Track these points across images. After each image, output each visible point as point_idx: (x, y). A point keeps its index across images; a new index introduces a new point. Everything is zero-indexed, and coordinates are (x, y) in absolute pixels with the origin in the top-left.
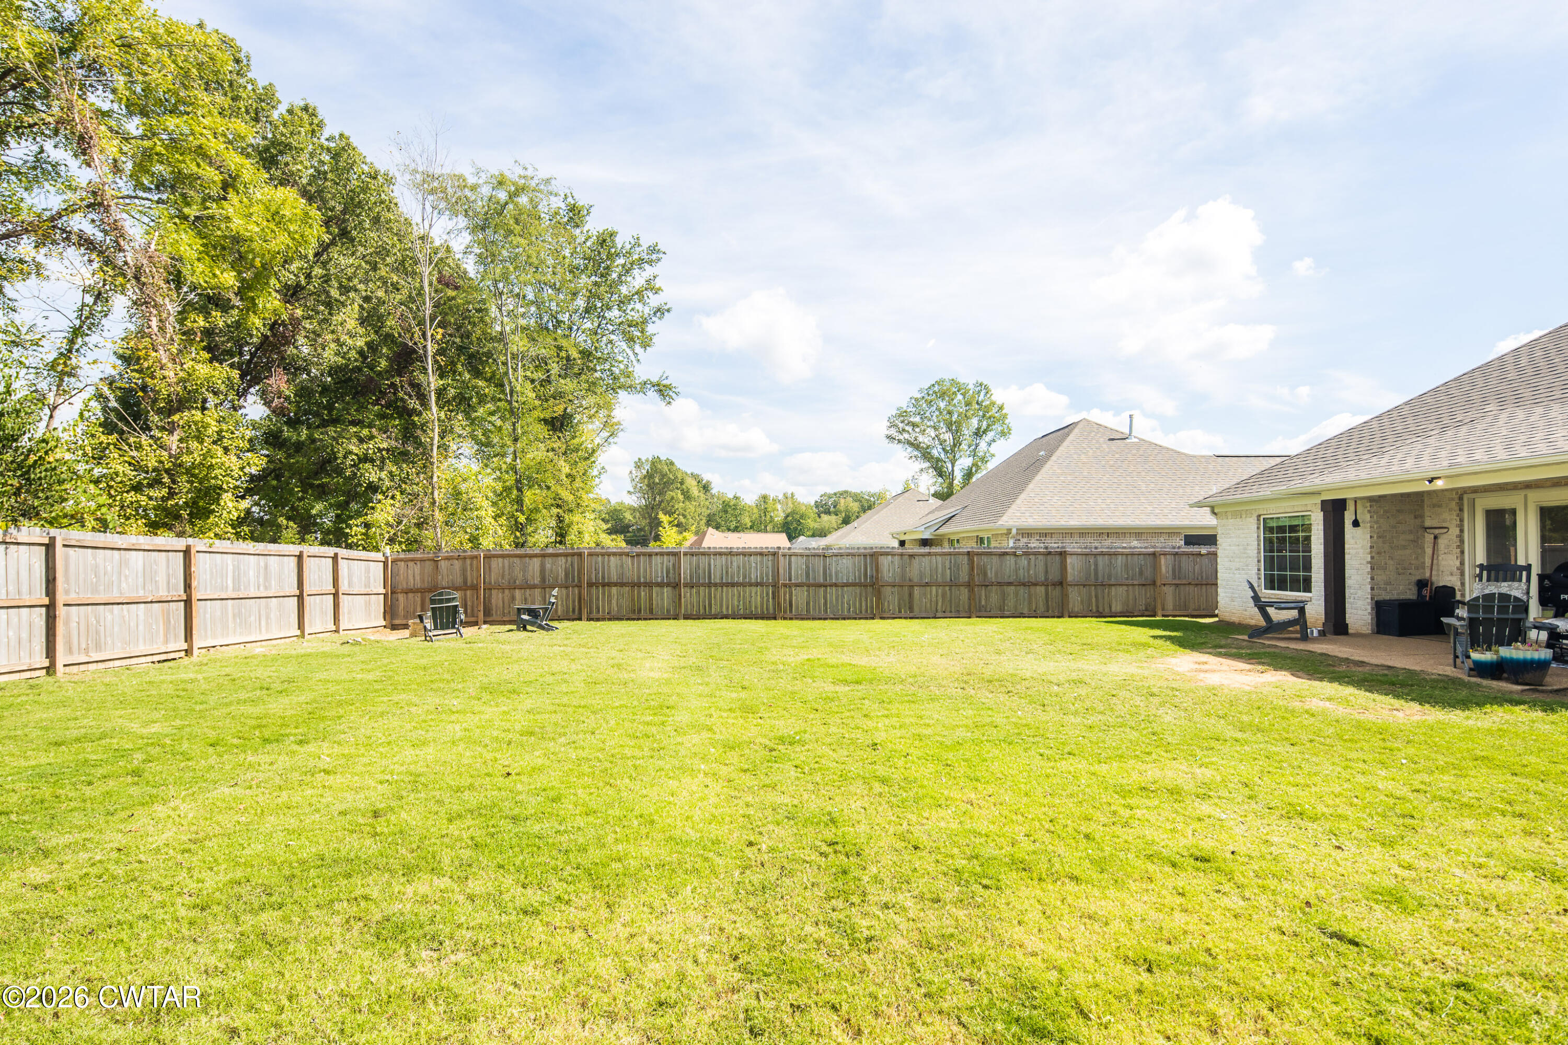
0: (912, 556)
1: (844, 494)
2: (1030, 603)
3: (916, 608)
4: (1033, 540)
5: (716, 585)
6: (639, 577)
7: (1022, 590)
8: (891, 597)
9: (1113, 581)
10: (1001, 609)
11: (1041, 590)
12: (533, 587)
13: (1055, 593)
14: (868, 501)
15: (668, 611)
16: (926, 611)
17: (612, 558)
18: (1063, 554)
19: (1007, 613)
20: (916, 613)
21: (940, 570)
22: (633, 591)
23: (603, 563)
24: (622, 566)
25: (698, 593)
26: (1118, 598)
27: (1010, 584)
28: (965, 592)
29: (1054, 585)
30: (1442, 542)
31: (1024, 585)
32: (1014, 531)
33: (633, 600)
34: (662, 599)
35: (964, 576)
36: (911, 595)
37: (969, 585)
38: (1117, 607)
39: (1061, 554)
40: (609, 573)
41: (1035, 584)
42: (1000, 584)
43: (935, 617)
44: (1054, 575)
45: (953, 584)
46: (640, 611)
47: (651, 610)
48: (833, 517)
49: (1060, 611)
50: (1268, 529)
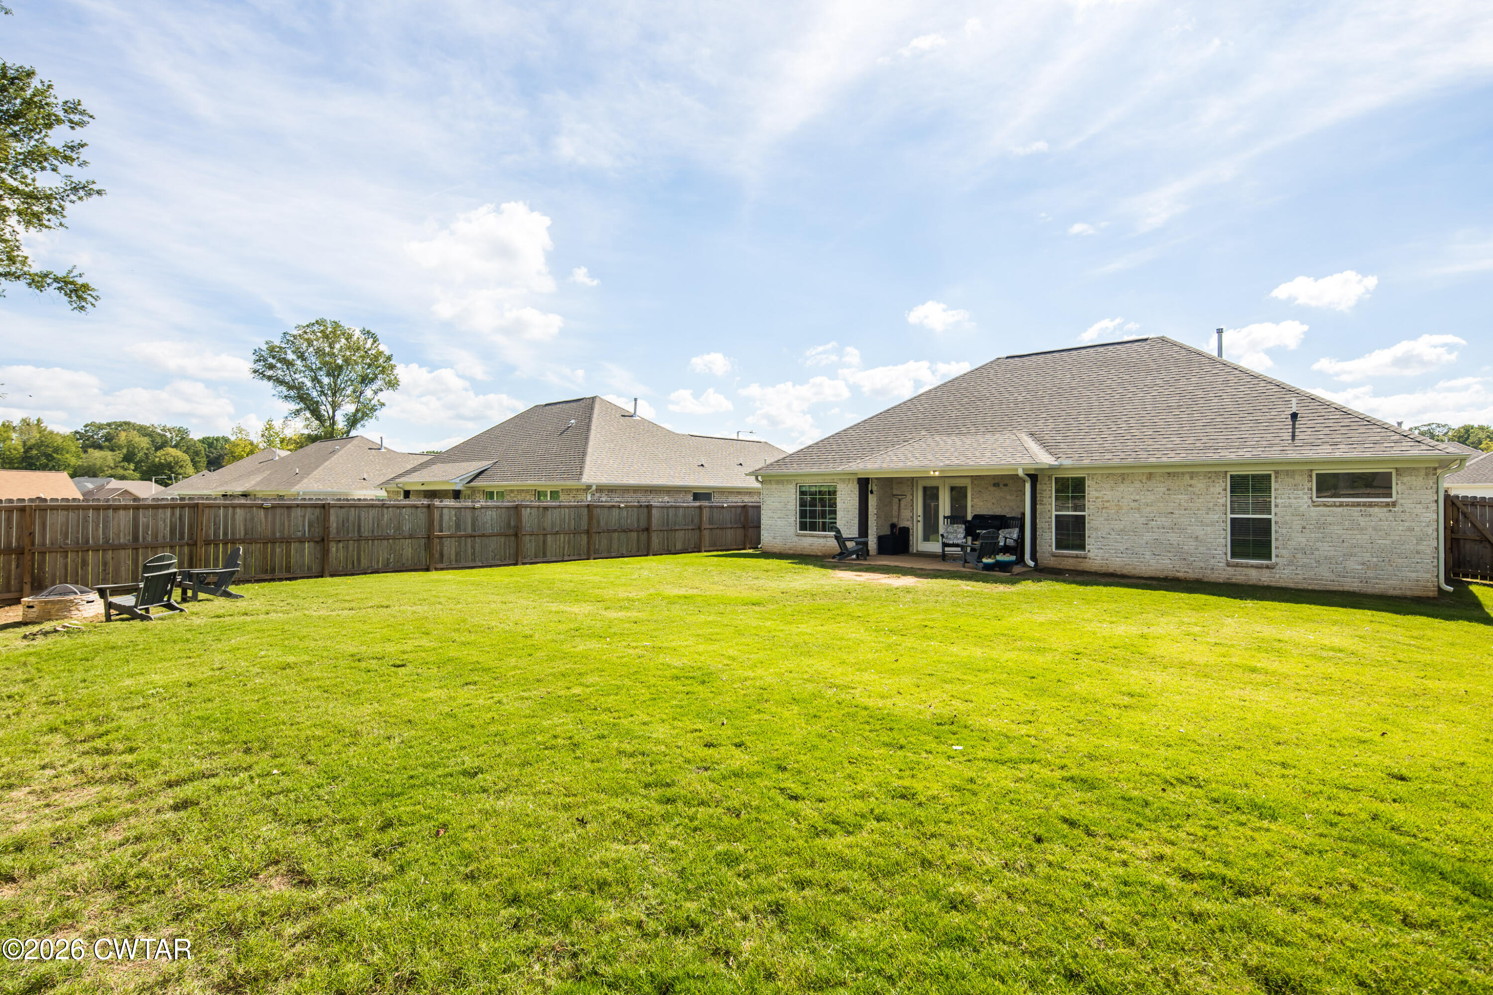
0: (546, 508)
1: (126, 426)
2: (627, 545)
3: (548, 554)
4: (603, 495)
5: (367, 539)
6: (274, 533)
7: (623, 535)
8: (529, 545)
9: (677, 527)
10: (609, 551)
11: (634, 535)
12: (123, 547)
13: (644, 536)
14: (162, 436)
15: (309, 569)
16: (556, 556)
17: (238, 510)
18: (649, 507)
19: (613, 554)
20: (548, 558)
21: (567, 520)
22: (265, 549)
23: (226, 516)
24: (252, 519)
25: (346, 548)
26: (680, 538)
27: (615, 531)
28: (584, 538)
29: (643, 530)
30: (903, 503)
31: (624, 531)
32: (594, 487)
33: (265, 558)
34: (303, 556)
35: (584, 526)
36: (544, 542)
37: (588, 532)
38: (679, 546)
39: (647, 506)
40: (234, 528)
41: (631, 531)
42: (609, 531)
43: (563, 561)
44: (643, 524)
45: (576, 532)
46: (273, 570)
47: (288, 569)
48: (108, 454)
49: (646, 551)
50: (802, 493)
